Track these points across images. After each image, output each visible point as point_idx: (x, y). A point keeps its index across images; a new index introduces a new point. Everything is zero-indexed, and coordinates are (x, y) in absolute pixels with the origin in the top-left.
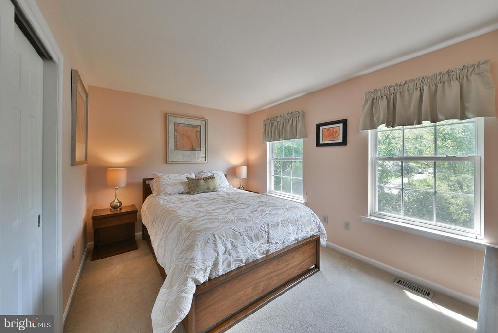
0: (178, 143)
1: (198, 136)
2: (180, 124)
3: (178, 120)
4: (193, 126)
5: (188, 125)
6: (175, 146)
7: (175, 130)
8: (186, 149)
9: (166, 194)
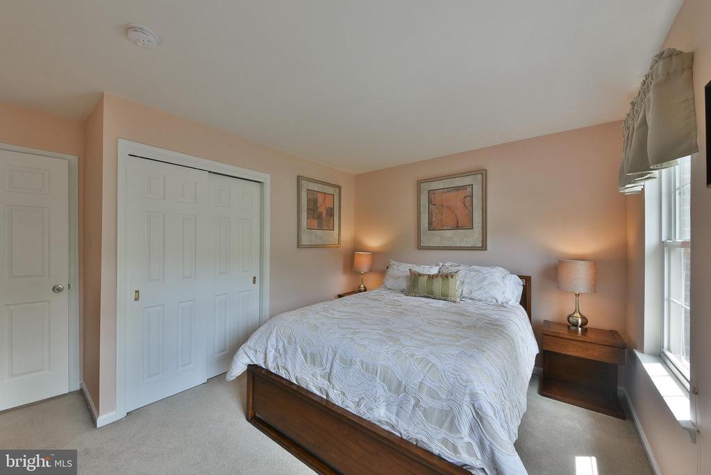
0: (434, 219)
1: (468, 204)
2: (436, 191)
3: (434, 186)
4: (458, 189)
5: (450, 189)
6: (430, 223)
7: (430, 202)
8: (445, 228)
9: (386, 287)
